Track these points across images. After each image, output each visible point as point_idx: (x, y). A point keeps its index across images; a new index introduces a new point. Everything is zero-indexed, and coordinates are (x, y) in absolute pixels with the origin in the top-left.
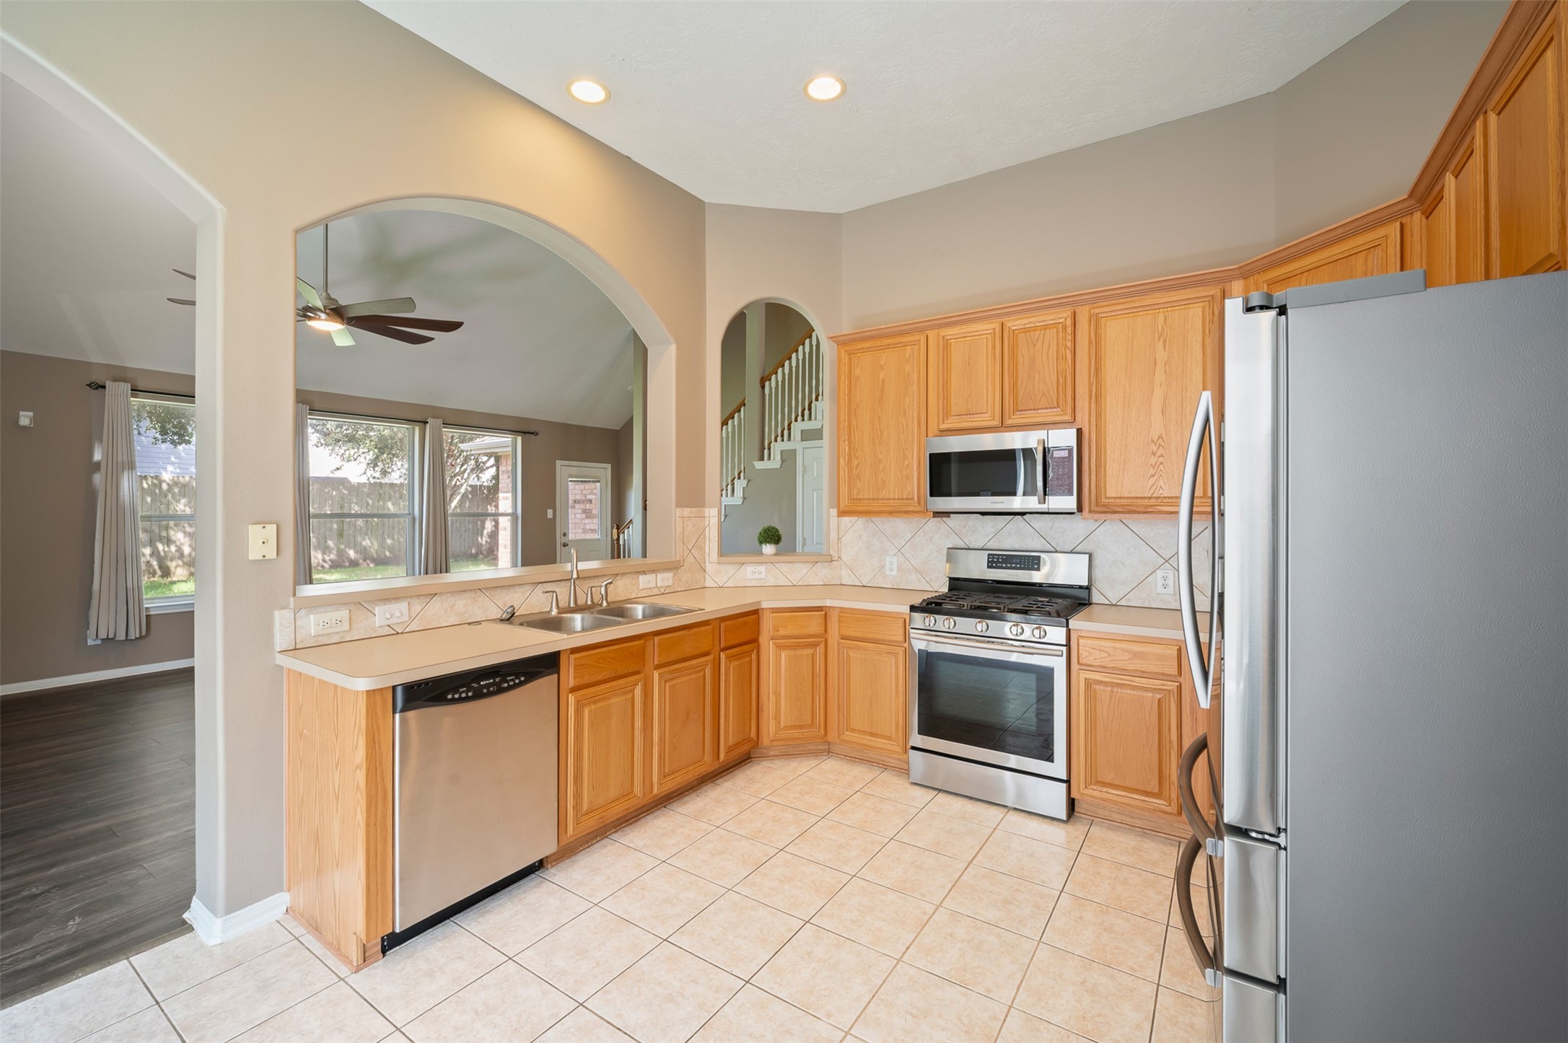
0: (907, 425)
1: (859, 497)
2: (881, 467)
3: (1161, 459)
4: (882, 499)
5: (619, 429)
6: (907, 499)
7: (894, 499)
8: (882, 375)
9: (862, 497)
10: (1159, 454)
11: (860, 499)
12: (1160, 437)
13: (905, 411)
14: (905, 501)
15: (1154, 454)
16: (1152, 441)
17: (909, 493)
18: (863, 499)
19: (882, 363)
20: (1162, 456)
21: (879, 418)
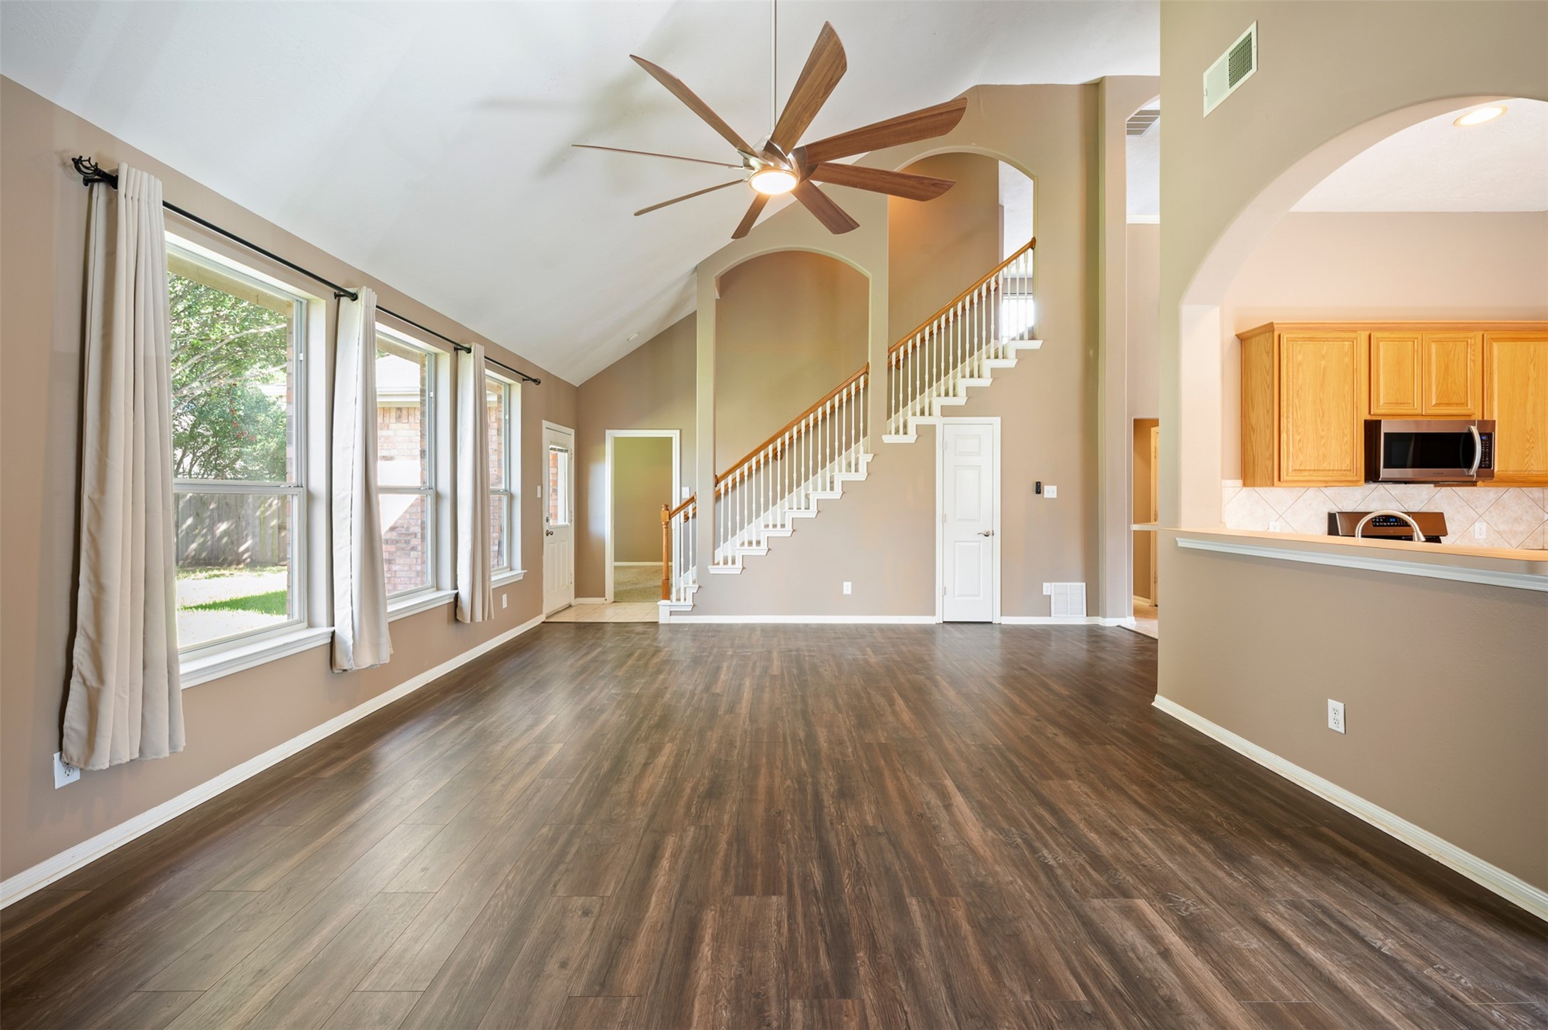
0: (1346, 408)
1: (1301, 468)
2: (1323, 443)
3: (1532, 445)
4: (1322, 470)
5: (577, 386)
6: (1345, 470)
7: (1333, 470)
8: (1323, 363)
9: (1304, 468)
10: (1531, 441)
11: (1301, 470)
12: (1532, 430)
13: (1344, 396)
14: (1342, 472)
15: (1528, 441)
16: (1527, 432)
17: (1348, 465)
18: (1305, 470)
19: (1324, 353)
20: (1533, 442)
21: (1321, 400)
